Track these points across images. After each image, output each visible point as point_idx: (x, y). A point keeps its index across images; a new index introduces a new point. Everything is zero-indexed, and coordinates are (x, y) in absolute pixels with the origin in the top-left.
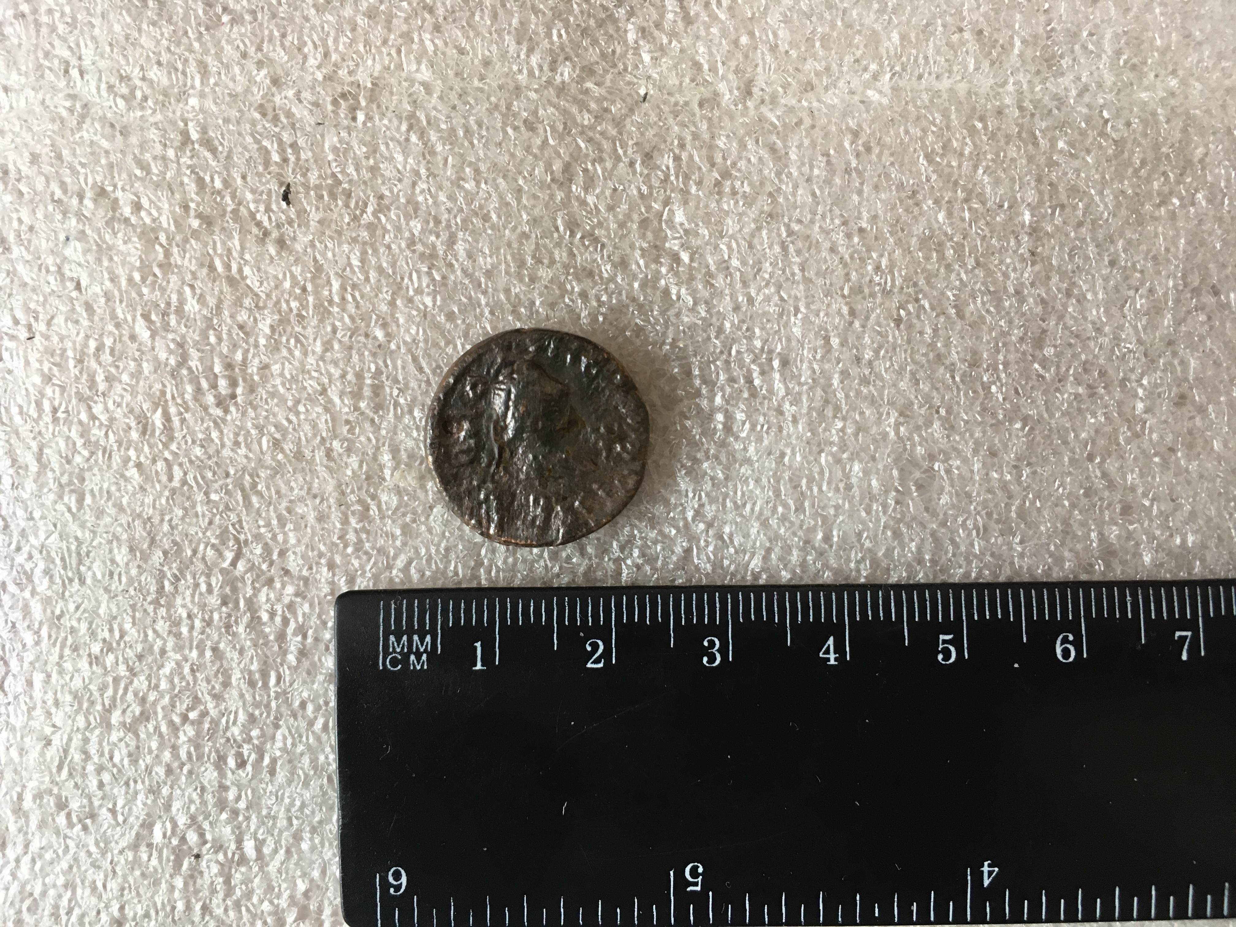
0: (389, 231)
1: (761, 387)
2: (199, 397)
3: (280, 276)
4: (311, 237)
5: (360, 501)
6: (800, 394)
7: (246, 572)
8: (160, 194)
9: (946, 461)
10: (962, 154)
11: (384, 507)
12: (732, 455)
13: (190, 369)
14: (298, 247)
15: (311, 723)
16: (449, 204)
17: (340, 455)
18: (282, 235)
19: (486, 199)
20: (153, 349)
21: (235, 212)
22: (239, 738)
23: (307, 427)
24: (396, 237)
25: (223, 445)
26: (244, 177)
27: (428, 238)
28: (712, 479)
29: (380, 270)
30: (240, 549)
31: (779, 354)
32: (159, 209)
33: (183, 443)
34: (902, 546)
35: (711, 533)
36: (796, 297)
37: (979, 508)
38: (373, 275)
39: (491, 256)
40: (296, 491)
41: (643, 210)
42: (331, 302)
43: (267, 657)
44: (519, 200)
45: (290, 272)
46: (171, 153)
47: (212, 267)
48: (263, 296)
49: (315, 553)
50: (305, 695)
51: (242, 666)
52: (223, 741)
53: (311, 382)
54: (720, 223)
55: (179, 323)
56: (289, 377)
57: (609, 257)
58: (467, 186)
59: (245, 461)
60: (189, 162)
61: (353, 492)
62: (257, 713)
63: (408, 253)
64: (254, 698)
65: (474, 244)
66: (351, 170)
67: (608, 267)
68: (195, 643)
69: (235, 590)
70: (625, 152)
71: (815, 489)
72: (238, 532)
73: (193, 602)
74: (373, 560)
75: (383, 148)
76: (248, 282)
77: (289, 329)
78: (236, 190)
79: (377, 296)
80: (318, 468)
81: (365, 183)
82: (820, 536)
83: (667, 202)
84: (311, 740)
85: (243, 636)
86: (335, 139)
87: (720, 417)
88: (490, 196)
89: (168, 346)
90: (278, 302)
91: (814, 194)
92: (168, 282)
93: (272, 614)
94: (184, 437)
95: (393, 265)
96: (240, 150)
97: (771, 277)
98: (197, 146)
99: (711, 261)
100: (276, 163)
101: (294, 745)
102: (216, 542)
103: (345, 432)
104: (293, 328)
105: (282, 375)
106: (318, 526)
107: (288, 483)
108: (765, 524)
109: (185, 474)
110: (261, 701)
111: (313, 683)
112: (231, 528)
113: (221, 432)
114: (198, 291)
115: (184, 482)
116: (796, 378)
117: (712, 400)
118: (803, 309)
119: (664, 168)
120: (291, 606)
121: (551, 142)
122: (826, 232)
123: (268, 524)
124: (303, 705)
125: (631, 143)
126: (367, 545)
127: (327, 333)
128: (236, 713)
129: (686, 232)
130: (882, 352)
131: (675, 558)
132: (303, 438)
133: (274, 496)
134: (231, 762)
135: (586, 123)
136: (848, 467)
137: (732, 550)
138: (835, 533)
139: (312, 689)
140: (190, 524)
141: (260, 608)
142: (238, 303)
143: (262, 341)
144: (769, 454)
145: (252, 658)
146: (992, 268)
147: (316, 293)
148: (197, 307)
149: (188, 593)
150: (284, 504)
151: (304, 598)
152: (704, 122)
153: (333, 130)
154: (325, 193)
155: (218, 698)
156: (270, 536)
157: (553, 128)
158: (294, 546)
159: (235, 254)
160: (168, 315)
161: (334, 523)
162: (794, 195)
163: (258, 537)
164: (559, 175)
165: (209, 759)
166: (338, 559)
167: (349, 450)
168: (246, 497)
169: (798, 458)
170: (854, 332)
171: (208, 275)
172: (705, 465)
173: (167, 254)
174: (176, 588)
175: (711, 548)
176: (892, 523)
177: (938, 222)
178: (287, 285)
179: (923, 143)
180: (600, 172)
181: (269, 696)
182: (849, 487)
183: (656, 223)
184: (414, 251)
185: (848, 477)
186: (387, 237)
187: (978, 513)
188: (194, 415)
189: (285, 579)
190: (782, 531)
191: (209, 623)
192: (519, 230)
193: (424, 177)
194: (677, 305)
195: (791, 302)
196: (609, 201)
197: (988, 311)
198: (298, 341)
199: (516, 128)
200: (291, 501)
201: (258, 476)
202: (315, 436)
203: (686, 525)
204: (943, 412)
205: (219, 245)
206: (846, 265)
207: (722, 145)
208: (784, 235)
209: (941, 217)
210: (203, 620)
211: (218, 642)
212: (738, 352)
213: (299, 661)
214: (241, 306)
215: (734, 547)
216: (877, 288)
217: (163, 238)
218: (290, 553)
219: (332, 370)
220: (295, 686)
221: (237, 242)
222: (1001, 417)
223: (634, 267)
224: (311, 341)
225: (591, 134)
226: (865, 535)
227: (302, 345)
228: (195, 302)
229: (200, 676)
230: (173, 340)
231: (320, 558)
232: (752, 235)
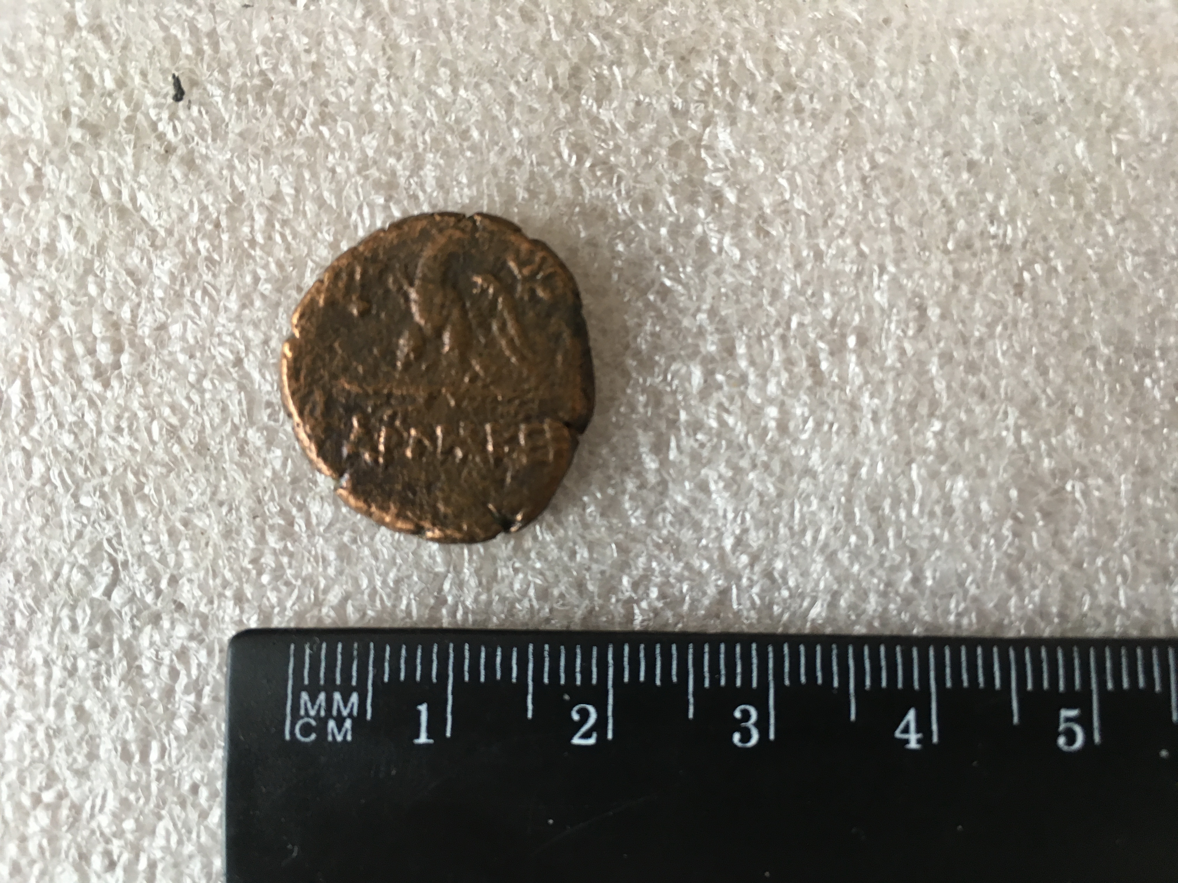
0: (333, 151)
1: (831, 374)
2: (73, 365)
3: (186, 207)
4: (228, 156)
5: (283, 512)
6: (883, 382)
7: (124, 605)
8: (33, 94)
9: (1083, 478)
10: (1106, 68)
11: (314, 521)
12: (786, 464)
13: (61, 328)
14: (211, 168)
15: (204, 815)
16: (415, 115)
17: (258, 449)
18: (192, 152)
19: (465, 111)
20: (14, 299)
21: (130, 120)
22: (107, 831)
23: (215, 411)
24: (342, 157)
25: (100, 432)
26: (144, 74)
27: (386, 162)
28: (760, 495)
29: (321, 203)
30: (116, 572)
31: (855, 328)
32: (29, 113)
33: (46, 428)
34: (1021, 593)
35: (757, 569)
36: (881, 251)
37: (1127, 545)
38: (310, 207)
39: (469, 186)
40: (195, 496)
41: (676, 130)
42: (253, 243)
43: (148, 722)
44: (509, 112)
45: (200, 201)
46: (50, 43)
47: (96, 193)
48: (162, 233)
49: (218, 581)
50: (197, 775)
51: (113, 732)
52: (86, 833)
53: (221, 349)
54: (778, 150)
55: (49, 266)
56: (192, 341)
57: (628, 193)
58: (440, 92)
59: (128, 453)
60: (73, 54)
61: (272, 499)
62: (132, 797)
63: (360, 181)
64: (129, 777)
65: (447, 170)
66: (286, 68)
67: (626, 207)
68: (52, 700)
69: (108, 627)
70: (654, 53)
71: (903, 514)
72: (115, 550)
73: (51, 642)
74: (296, 592)
75: (330, 39)
76: (144, 213)
77: (196, 276)
78: (132, 92)
79: (315, 235)
80: (227, 466)
81: (304, 84)
82: (908, 576)
83: (708, 121)
84: (203, 839)
85: (116, 692)
86: (267, 26)
87: (773, 412)
88: (471, 106)
89: (33, 297)
90: (181, 241)
91: (908, 115)
92: (38, 211)
93: (158, 663)
94: (49, 419)
95: (338, 194)
96: (141, 39)
97: (847, 224)
98: (84, 33)
99: (766, 201)
100: (187, 57)
101: (180, 842)
102: (85, 562)
103: (266, 419)
104: (200, 276)
105: (183, 338)
106: (223, 545)
107: (184, 486)
108: (831, 559)
109: (48, 469)
110: (138, 781)
111: (209, 759)
112: (106, 545)
113: (99, 414)
114: (76, 224)
115: (46, 480)
116: (879, 360)
117: (762, 389)
118: (891, 269)
119: (705, 76)
120: (183, 654)
121: (555, 37)
122: (923, 165)
123: (155, 541)
124: (195, 789)
125: (661, 41)
126: (289, 572)
127: (245, 285)
128: (104, 797)
129: (733, 161)
130: (999, 329)
131: (706, 602)
132: (208, 424)
133: (166, 502)
134: (97, 862)
135: (602, 13)
136: (948, 484)
137: (785, 593)
138: (928, 574)
139: (206, 768)
140: (50, 537)
141: (141, 654)
142: (129, 240)
143: (159, 293)
144: (839, 464)
145: (127, 721)
146: (1147, 218)
147: (233, 230)
148: (73, 245)
149: (46, 630)
150: (180, 513)
151: (201, 642)
152: (762, 16)
153: (264, 15)
154: (250, 98)
155: (82, 774)
156: (157, 556)
157: (559, 20)
158: (190, 571)
159: (128, 177)
160: (36, 255)
161: (245, 542)
162: (881, 113)
163: (142, 558)
164: (563, 82)
165: (67, 857)
166: (248, 591)
167: (270, 443)
168: (127, 502)
169: (880, 470)
170: (959, 301)
171: (91, 202)
172: (752, 476)
173: (39, 174)
174: (30, 624)
175: (756, 590)
176: (1007, 562)
177: (1075, 156)
178: (194, 218)
179: (1056, 50)
180: (619, 78)
181: (149, 774)
182: (949, 511)
183: (692, 150)
184: (366, 178)
185: (946, 496)
186: (330, 157)
187: (1124, 552)
188: (62, 389)
189: (176, 615)
190: (856, 568)
191: (72, 672)
192: (507, 154)
193: (383, 79)
194: (718, 259)
195: (874, 257)
196: (631, 118)
197: (1141, 278)
198: (205, 292)
199: (508, 18)
200: (189, 510)
201: (146, 476)
202: (224, 421)
203: (723, 556)
204: (1079, 412)
205: (106, 162)
206: (949, 210)
207: (783, 46)
208: (867, 167)
209: (1080, 148)
210: (65, 668)
211: (82, 700)
212: (801, 325)
213: (190, 729)
214: (132, 245)
215: (789, 589)
216: (992, 243)
217: (33, 155)
218: (184, 580)
219: (250, 333)
220: (184, 763)
221: (129, 159)
222: (1157, 421)
223: (661, 207)
224: (223, 293)
225: (608, 28)
226: (970, 579)
227: (211, 298)
228: (71, 237)
229: (59, 744)
230: (41, 289)
231: (224, 587)
232: (823, 166)
